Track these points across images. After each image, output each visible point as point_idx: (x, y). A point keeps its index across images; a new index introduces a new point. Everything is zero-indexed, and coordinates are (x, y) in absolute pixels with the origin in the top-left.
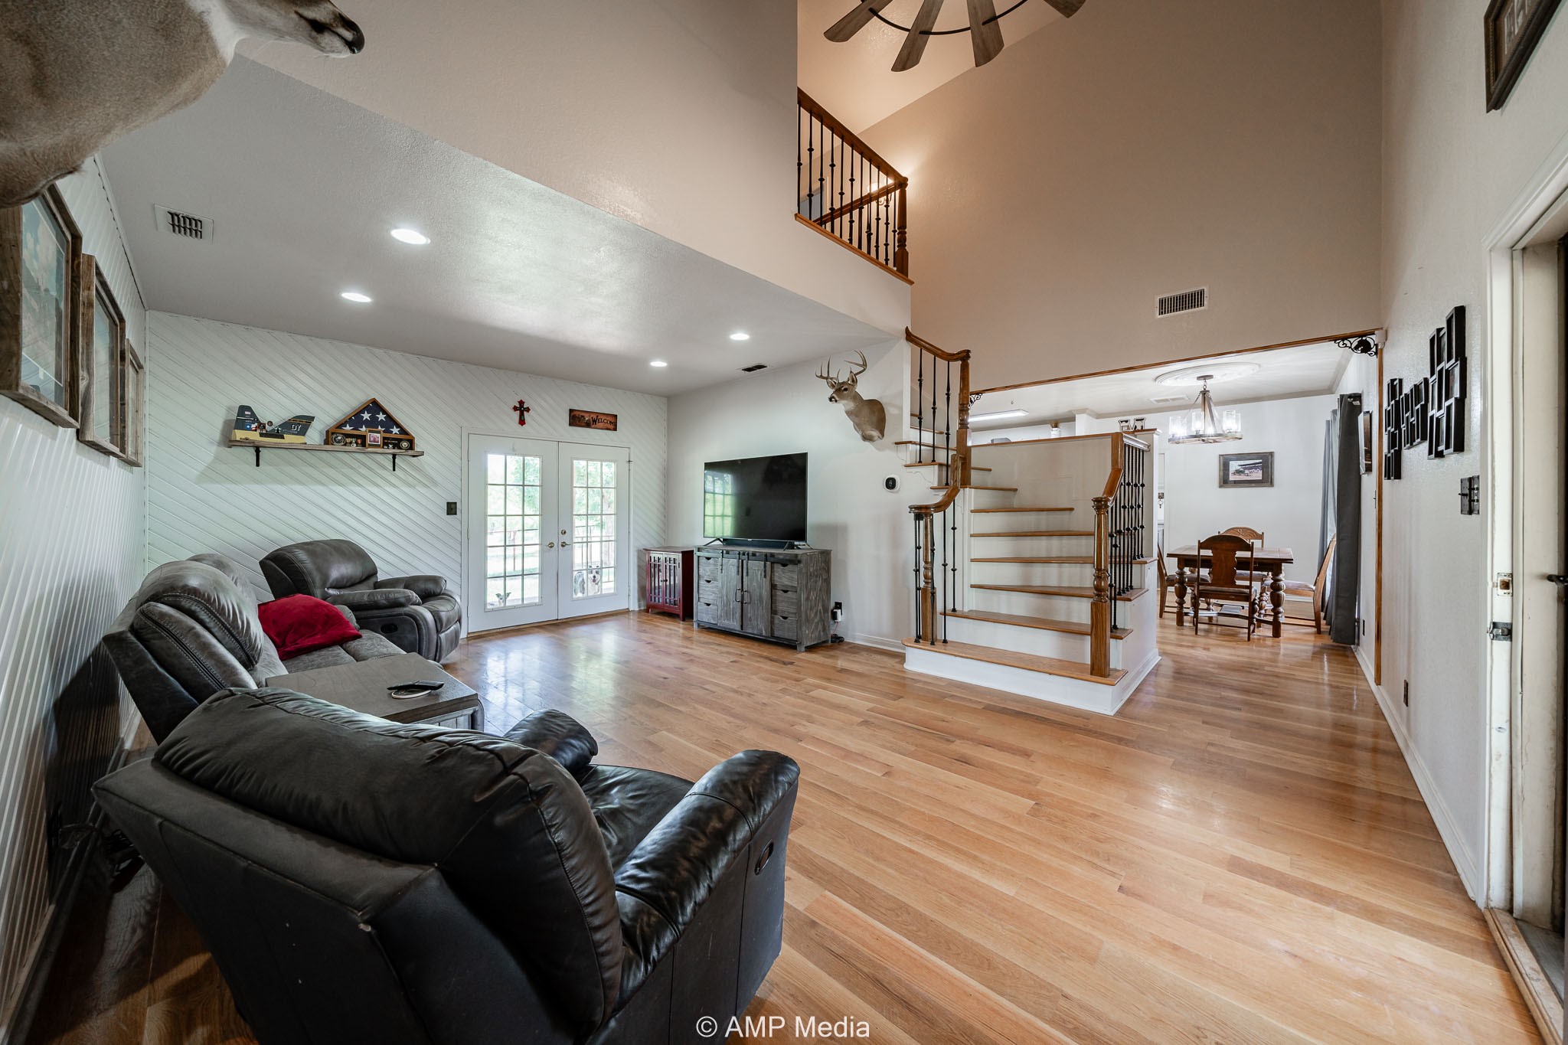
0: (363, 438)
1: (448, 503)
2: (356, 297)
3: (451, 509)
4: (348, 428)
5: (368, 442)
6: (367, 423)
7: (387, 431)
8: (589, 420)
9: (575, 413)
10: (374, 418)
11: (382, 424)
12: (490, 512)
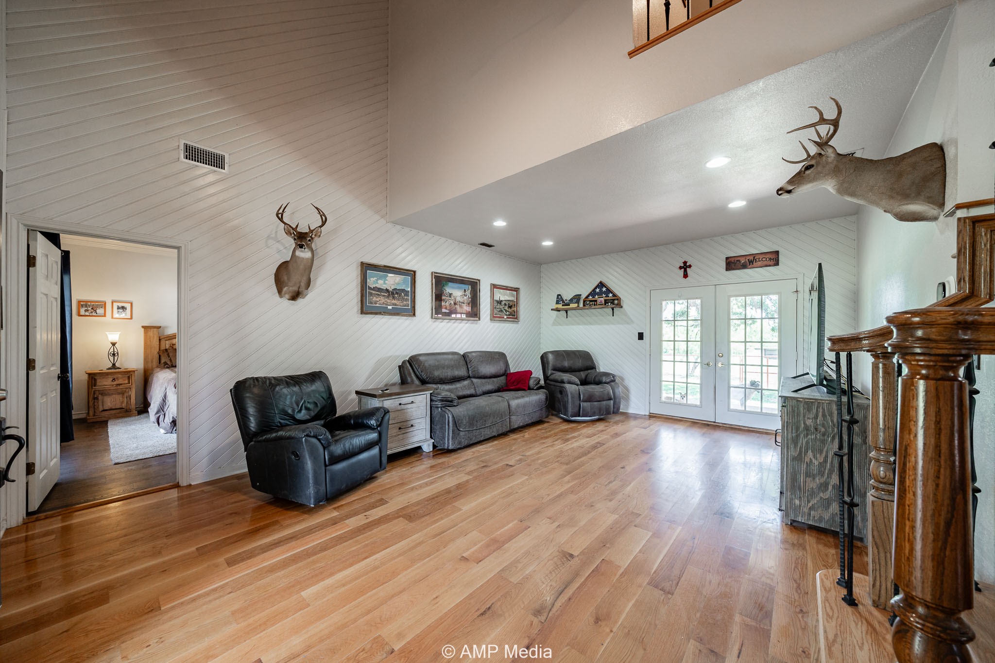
0: (596, 301)
1: (639, 333)
2: (548, 243)
3: (641, 336)
4: (590, 297)
5: (598, 303)
6: (598, 294)
7: (607, 296)
8: (745, 262)
9: (730, 260)
10: (601, 290)
11: (605, 293)
12: (664, 339)
